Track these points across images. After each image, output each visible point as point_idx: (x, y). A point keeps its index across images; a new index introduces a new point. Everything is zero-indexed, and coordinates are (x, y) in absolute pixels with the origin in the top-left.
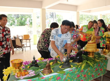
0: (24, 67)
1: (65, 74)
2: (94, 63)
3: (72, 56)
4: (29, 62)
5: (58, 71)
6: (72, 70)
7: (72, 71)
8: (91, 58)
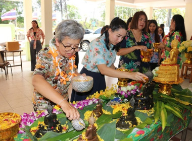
3: (129, 93)
7: (143, 135)
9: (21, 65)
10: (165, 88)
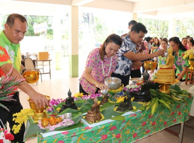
0: (51, 110)
1: (124, 122)
2: (172, 103)
3: (132, 90)
4: (58, 100)
5: (113, 116)
6: (135, 115)
7: (135, 117)
8: (164, 93)
9: (50, 73)
10: (164, 88)
